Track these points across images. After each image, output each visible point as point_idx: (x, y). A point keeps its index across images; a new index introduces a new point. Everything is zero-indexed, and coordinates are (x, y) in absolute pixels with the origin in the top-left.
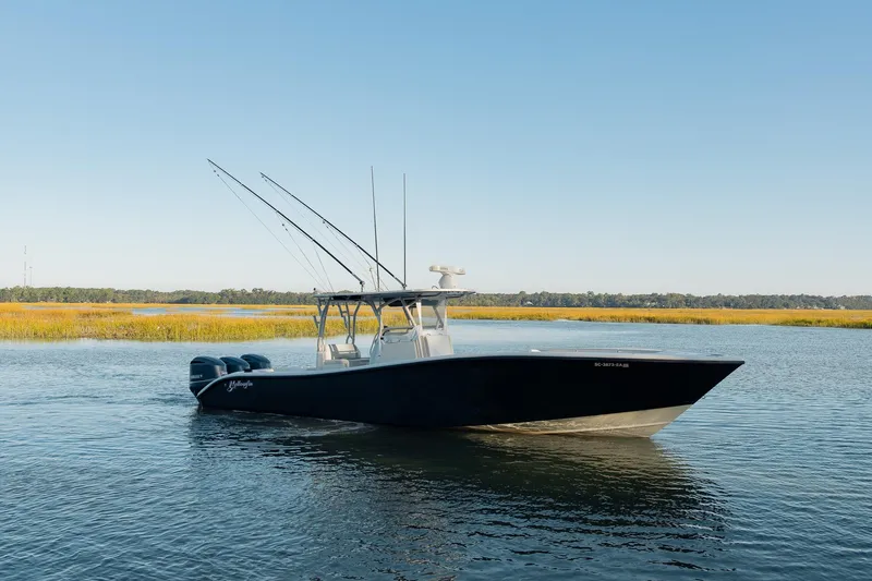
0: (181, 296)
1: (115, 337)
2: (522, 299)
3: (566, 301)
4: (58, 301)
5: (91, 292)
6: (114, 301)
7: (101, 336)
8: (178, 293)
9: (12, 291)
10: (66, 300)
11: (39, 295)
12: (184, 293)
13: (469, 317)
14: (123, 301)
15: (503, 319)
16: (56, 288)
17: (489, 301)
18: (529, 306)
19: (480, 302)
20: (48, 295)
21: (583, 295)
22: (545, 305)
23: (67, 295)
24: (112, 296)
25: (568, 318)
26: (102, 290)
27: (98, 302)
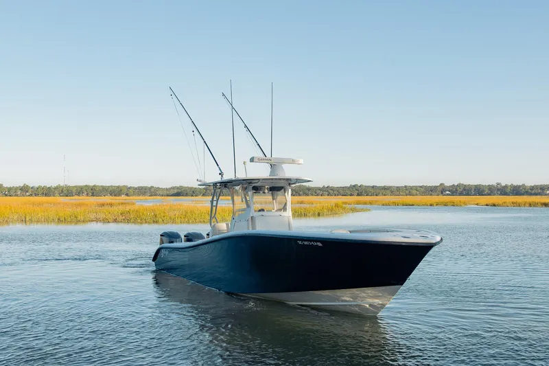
0: (176, 191)
1: (115, 221)
2: (442, 190)
3: (479, 191)
4: (87, 195)
5: (110, 189)
6: (127, 195)
7: (106, 221)
8: (173, 188)
9: (56, 188)
10: (93, 195)
11: (74, 191)
12: (178, 188)
13: (396, 204)
14: (134, 195)
15: (423, 205)
16: (86, 186)
17: (414, 192)
18: (448, 195)
19: (407, 192)
20: (80, 191)
21: (492, 185)
22: (461, 194)
23: (94, 191)
24: (125, 191)
25: (477, 204)
26: (118, 187)
27: (115, 195)
